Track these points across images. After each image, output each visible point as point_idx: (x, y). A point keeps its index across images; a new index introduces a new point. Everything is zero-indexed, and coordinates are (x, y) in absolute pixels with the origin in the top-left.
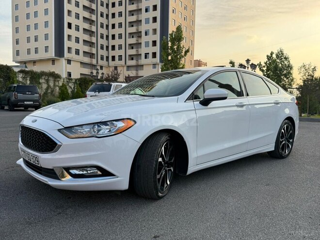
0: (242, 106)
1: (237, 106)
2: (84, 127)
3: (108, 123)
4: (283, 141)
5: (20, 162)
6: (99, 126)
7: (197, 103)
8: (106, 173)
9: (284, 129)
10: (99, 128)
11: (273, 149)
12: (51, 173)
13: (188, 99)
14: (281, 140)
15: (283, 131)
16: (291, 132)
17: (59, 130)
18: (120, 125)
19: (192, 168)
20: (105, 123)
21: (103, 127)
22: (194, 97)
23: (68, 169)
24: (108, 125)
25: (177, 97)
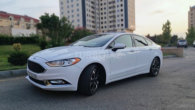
0: (133, 51)
1: (131, 51)
2: (57, 61)
3: (68, 60)
4: (154, 69)
5: (28, 77)
6: (64, 61)
7: (111, 50)
8: (67, 83)
9: (154, 63)
10: (64, 62)
11: (149, 72)
12: (42, 82)
13: (107, 48)
14: (153, 69)
15: (153, 64)
16: (158, 63)
17: (46, 63)
18: (74, 60)
19: (108, 81)
20: (66, 60)
21: (66, 61)
22: (109, 47)
23: (49, 81)
24: (68, 61)
25: (101, 47)
